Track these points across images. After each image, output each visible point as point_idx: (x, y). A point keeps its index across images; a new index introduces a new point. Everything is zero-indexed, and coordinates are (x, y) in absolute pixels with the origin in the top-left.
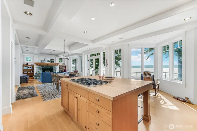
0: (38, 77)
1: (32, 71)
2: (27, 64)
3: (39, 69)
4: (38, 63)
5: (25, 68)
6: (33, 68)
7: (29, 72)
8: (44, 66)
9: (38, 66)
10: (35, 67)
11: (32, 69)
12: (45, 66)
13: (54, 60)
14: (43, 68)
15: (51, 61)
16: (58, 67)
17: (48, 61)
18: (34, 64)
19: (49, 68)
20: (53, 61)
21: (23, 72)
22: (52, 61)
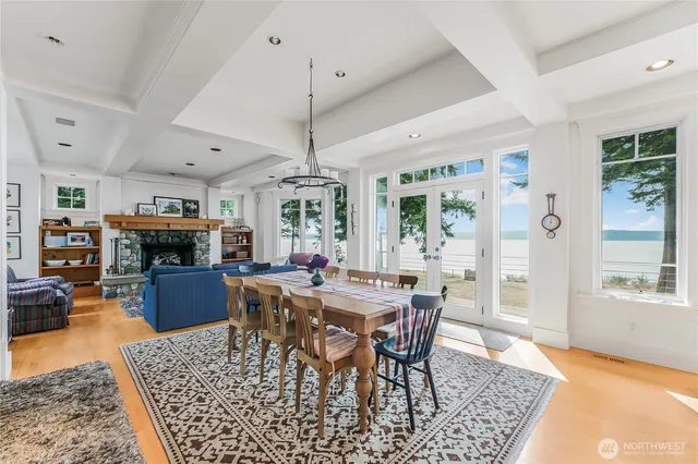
0: (125, 289)
1: (89, 257)
2: (67, 221)
3: (127, 247)
4: (123, 216)
5: (53, 242)
6: (97, 242)
7: (75, 263)
8: (153, 233)
9: (123, 230)
10: (109, 235)
11: (90, 246)
12: (157, 231)
13: (196, 203)
14: (148, 240)
15: (187, 210)
16: (215, 238)
17: (171, 209)
18: (101, 219)
19: (176, 240)
20: (193, 207)
21: (44, 264)
22: (190, 209)
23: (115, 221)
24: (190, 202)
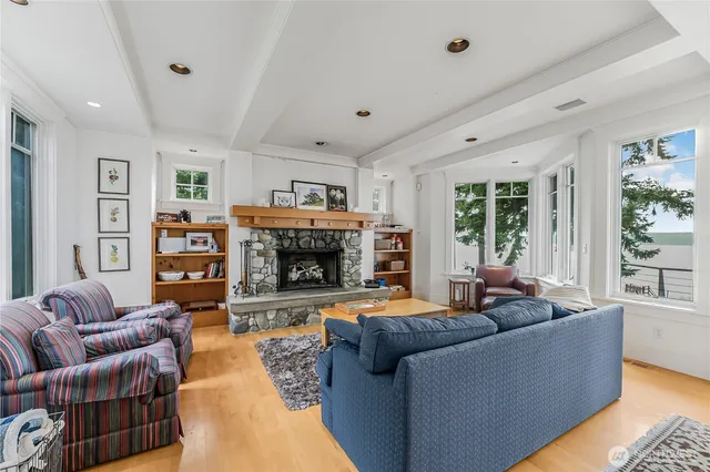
0: (259, 319)
1: (213, 267)
2: (185, 216)
3: (260, 254)
4: (254, 208)
5: (171, 246)
6: (222, 248)
7: (196, 276)
8: (291, 234)
9: (255, 228)
10: (237, 235)
11: (214, 252)
12: (297, 231)
13: (343, 190)
14: (286, 243)
15: (332, 200)
16: (367, 240)
17: (313, 199)
18: (227, 213)
19: (320, 244)
20: (339, 195)
21: (158, 278)
22: (336, 199)
23: (246, 216)
24: (336, 188)
